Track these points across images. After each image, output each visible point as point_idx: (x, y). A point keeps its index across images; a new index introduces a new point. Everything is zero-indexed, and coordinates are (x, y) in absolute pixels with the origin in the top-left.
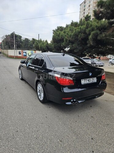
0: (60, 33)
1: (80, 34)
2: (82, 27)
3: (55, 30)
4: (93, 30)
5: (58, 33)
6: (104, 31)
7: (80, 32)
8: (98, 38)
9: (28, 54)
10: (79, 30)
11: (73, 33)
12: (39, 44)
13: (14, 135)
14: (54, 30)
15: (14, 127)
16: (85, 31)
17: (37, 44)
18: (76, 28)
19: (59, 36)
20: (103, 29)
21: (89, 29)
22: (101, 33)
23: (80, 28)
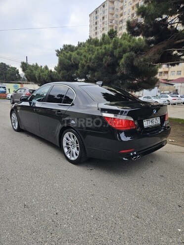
0: (71, 55)
1: (106, 56)
2: (107, 46)
3: (60, 50)
4: (124, 51)
5: (68, 55)
6: (141, 54)
7: (105, 54)
8: (134, 64)
9: (9, 89)
10: (104, 51)
11: (94, 56)
12: (34, 71)
13: (55, 220)
14: (58, 51)
15: (47, 208)
16: (112, 52)
17: (32, 71)
18: (97, 48)
19: (70, 59)
20: (139, 50)
21: (118, 49)
22: (137, 56)
23: (105, 48)
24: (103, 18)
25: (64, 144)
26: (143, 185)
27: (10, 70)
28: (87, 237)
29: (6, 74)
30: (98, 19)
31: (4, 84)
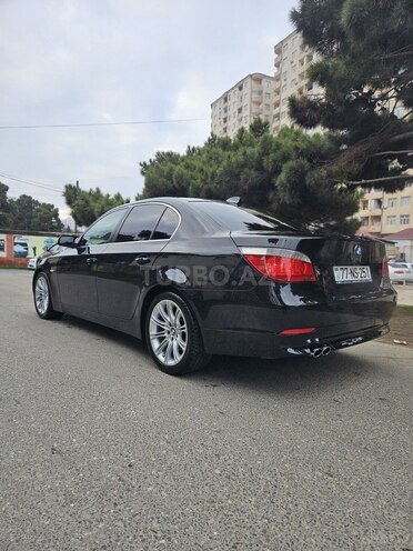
0: (171, 170)
1: (246, 170)
2: (249, 150)
3: (148, 163)
4: (285, 158)
5: (166, 169)
6: (322, 164)
7: (242, 166)
8: (307, 183)
9: (35, 249)
10: (241, 158)
11: (221, 169)
12: (92, 204)
14: (145, 164)
16: (260, 162)
17: (87, 202)
18: (227, 153)
19: (169, 176)
20: (315, 155)
21: (272, 155)
22: (313, 168)
23: (244, 154)
24: (240, 110)
25: (153, 331)
26: (340, 416)
27: (39, 210)
28: (205, 512)
29: (30, 217)
30: (230, 113)
31: (24, 237)
